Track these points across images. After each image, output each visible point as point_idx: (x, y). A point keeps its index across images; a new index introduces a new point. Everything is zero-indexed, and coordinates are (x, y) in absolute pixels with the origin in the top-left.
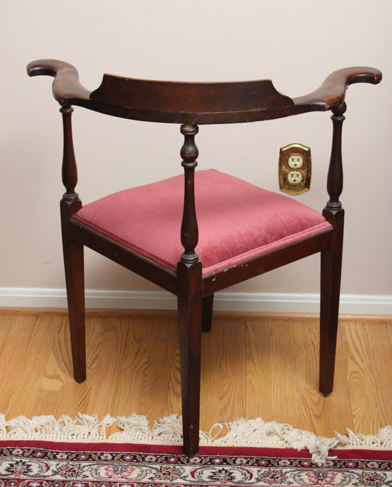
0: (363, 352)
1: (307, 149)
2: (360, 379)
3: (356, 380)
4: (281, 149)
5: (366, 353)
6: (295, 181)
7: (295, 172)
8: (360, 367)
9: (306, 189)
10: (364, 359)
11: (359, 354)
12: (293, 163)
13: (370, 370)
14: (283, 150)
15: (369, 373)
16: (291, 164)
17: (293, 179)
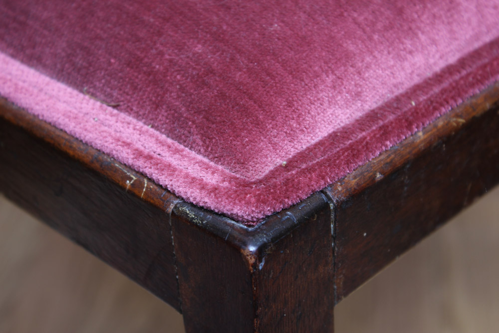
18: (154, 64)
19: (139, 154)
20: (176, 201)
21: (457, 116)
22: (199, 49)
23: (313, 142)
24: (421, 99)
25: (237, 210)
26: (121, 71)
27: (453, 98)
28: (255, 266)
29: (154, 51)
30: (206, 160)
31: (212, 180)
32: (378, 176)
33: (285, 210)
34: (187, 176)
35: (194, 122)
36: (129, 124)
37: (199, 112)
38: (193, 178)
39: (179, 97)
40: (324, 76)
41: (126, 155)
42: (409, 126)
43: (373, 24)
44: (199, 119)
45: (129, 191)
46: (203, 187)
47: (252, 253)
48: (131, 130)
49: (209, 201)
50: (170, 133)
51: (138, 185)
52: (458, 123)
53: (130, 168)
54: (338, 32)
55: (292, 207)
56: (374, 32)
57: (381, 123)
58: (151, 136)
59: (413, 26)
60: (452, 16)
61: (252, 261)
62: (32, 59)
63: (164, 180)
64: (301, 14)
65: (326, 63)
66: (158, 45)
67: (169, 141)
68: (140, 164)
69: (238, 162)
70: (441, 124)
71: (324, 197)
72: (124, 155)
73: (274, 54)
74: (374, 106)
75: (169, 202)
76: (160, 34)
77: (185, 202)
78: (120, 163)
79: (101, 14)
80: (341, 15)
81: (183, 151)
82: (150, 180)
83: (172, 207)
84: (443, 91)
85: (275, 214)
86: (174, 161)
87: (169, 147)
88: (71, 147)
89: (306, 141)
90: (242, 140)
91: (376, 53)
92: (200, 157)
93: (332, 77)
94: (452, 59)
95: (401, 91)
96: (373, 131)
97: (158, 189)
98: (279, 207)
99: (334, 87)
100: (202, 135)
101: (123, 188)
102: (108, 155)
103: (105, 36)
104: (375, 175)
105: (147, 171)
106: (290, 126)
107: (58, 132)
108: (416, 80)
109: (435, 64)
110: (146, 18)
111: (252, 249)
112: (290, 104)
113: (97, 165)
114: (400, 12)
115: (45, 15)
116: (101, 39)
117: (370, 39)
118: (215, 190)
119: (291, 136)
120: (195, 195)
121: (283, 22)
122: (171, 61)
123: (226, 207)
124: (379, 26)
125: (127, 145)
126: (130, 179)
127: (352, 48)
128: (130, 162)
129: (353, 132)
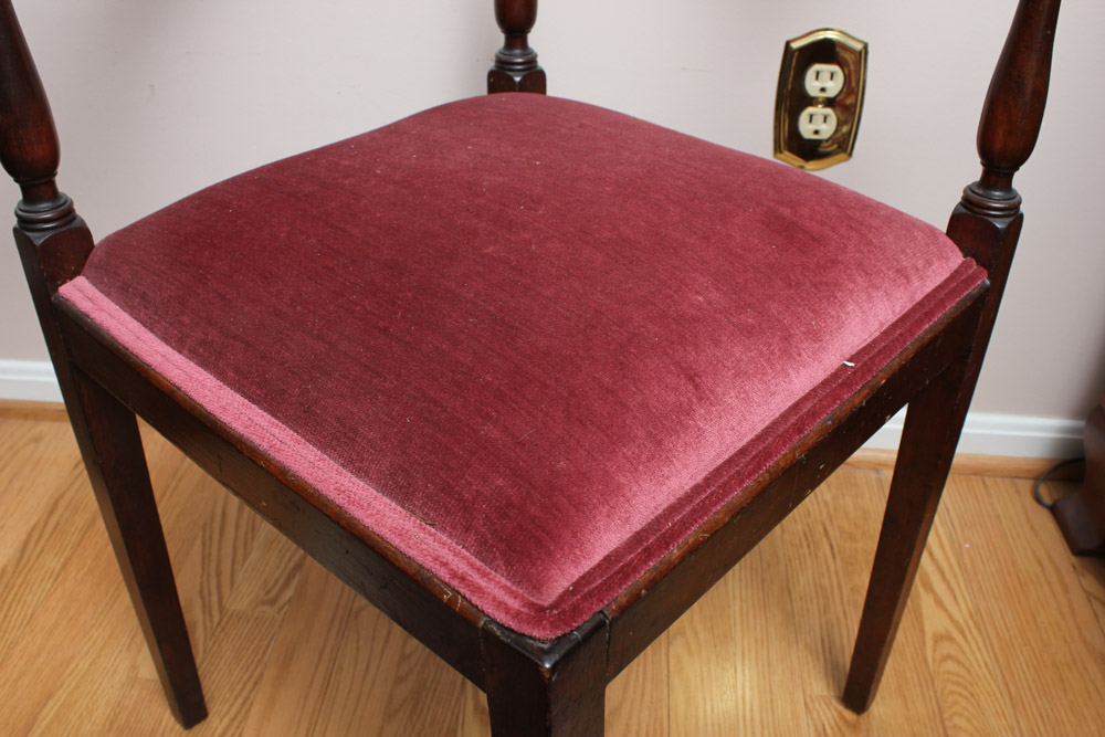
0: (950, 565)
1: (859, 47)
2: (964, 666)
3: (950, 665)
4: (788, 44)
5: (956, 567)
6: (816, 132)
7: (819, 110)
8: (951, 618)
9: (843, 156)
10: (957, 592)
11: (942, 573)
12: (818, 85)
13: (980, 631)
14: (795, 45)
15: (979, 639)
16: (812, 85)
17: (813, 127)
18: (463, 493)
19: (454, 575)
20: (485, 619)
21: (704, 532)
22: (500, 482)
23: (592, 565)
24: (676, 520)
25: (535, 633)
26: (437, 495)
27: (700, 518)
28: (550, 679)
29: (463, 482)
30: (509, 584)
31: (515, 604)
32: (643, 591)
33: (572, 631)
34: (494, 599)
35: (498, 549)
36: (444, 544)
37: (502, 540)
38: (500, 602)
39: (485, 524)
40: (601, 507)
41: (443, 573)
42: (667, 548)
43: (639, 456)
44: (503, 546)
45: (446, 604)
46: (508, 610)
47: (548, 669)
48: (446, 551)
49: (512, 624)
50: (478, 554)
51: (453, 600)
52: (704, 537)
53: (447, 585)
54: (612, 467)
55: (577, 629)
56: (639, 464)
57: (645, 544)
58: (464, 558)
59: (670, 455)
60: (699, 442)
61: (547, 676)
62: (361, 472)
63: (475, 600)
64: (582, 452)
65: (602, 495)
66: (467, 476)
67: (479, 563)
68: (455, 583)
69: (535, 588)
70: (691, 540)
71: (602, 616)
72: (443, 574)
73: (561, 490)
74: (639, 527)
75: (480, 619)
76: (468, 466)
77: (494, 621)
78: (438, 578)
79: (418, 441)
80: (614, 451)
81: (490, 574)
82: (464, 597)
83: (482, 623)
84: (693, 511)
85: (564, 635)
86: (482, 583)
87: (478, 570)
88: (396, 559)
89: (588, 565)
90: (537, 569)
91: (641, 482)
92: (503, 580)
93: (607, 508)
94: (699, 479)
95: (660, 511)
96: (639, 554)
97: (470, 606)
98: (568, 630)
99: (609, 516)
100: (505, 562)
101: (441, 600)
102: (428, 570)
103: (422, 462)
104: (640, 591)
105: (462, 590)
106: (575, 554)
107: (385, 544)
108: (672, 500)
109: (686, 484)
110: (455, 450)
111: (547, 666)
112: (574, 535)
113: (419, 578)
114: (660, 443)
115: (371, 435)
116: (419, 464)
117: (636, 470)
118: (517, 615)
119: (576, 563)
120: (501, 617)
121: (568, 459)
122: (477, 491)
123: (526, 630)
124: (644, 458)
125: (445, 564)
126: (447, 594)
127: (623, 480)
128: (447, 580)
129: (624, 556)
